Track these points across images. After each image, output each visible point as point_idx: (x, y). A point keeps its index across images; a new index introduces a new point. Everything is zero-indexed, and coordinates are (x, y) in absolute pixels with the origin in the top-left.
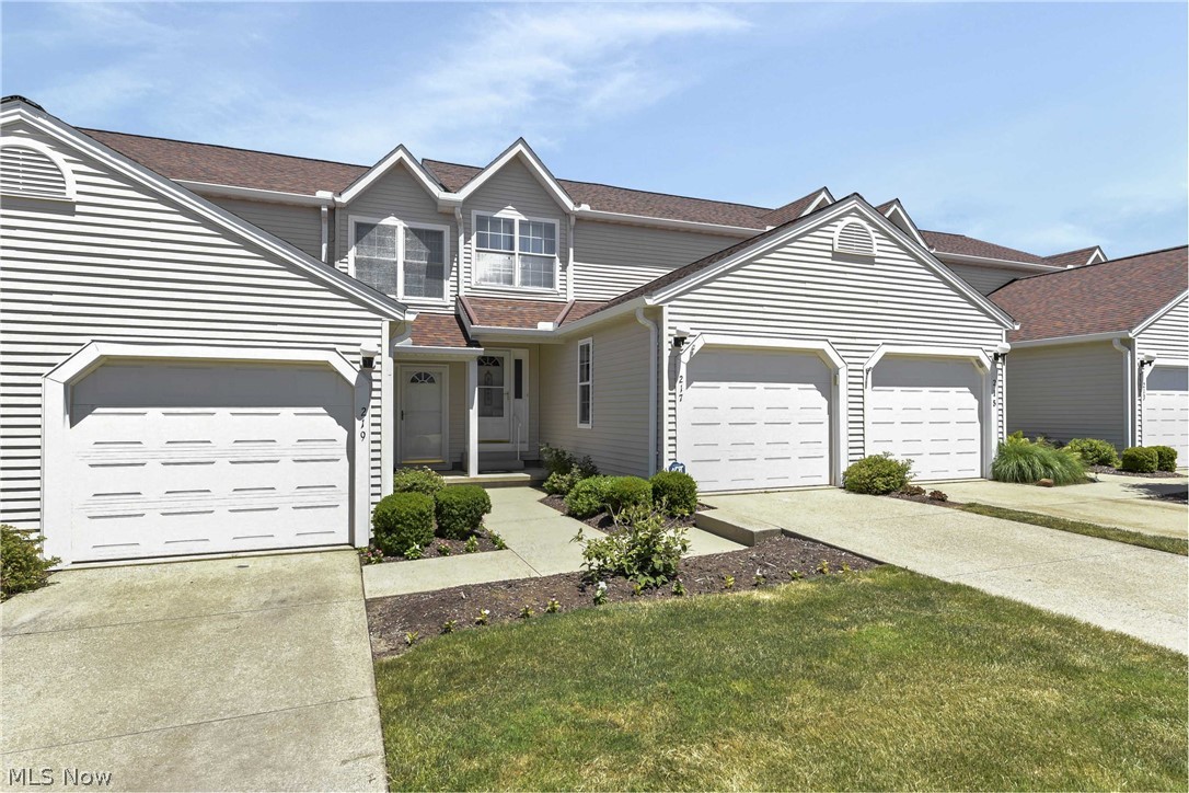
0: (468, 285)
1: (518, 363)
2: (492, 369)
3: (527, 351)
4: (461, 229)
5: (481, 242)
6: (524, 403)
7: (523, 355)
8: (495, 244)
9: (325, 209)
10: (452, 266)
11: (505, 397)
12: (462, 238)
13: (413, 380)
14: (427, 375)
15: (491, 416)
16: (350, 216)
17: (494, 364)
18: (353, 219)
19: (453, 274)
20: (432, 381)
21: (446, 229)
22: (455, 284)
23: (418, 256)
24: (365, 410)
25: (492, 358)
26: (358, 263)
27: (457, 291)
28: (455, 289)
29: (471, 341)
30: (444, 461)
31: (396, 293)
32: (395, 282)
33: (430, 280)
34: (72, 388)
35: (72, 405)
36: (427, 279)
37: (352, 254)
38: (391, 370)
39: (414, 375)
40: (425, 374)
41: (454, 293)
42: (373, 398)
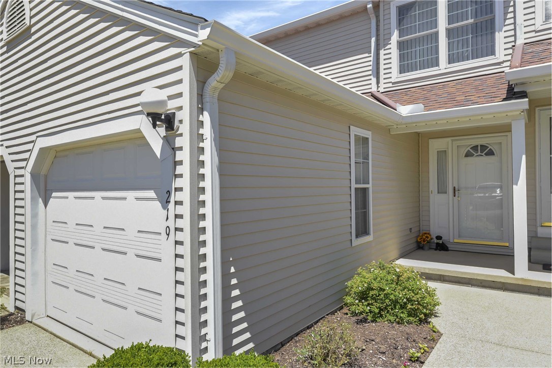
9: (370, 6)
10: (506, 13)
13: (468, 155)
16: (392, 3)
18: (394, 5)
19: (508, 22)
22: (512, 33)
23: (463, 17)
24: (169, 192)
26: (401, 45)
27: (515, 41)
28: (512, 39)
29: (513, 93)
30: (507, 244)
31: (437, 65)
32: (437, 52)
33: (479, 38)
34: (46, 176)
35: (46, 190)
36: (475, 39)
37: (395, 37)
38: (207, 131)
39: (469, 148)
40: (481, 146)
41: (510, 45)
42: (176, 176)
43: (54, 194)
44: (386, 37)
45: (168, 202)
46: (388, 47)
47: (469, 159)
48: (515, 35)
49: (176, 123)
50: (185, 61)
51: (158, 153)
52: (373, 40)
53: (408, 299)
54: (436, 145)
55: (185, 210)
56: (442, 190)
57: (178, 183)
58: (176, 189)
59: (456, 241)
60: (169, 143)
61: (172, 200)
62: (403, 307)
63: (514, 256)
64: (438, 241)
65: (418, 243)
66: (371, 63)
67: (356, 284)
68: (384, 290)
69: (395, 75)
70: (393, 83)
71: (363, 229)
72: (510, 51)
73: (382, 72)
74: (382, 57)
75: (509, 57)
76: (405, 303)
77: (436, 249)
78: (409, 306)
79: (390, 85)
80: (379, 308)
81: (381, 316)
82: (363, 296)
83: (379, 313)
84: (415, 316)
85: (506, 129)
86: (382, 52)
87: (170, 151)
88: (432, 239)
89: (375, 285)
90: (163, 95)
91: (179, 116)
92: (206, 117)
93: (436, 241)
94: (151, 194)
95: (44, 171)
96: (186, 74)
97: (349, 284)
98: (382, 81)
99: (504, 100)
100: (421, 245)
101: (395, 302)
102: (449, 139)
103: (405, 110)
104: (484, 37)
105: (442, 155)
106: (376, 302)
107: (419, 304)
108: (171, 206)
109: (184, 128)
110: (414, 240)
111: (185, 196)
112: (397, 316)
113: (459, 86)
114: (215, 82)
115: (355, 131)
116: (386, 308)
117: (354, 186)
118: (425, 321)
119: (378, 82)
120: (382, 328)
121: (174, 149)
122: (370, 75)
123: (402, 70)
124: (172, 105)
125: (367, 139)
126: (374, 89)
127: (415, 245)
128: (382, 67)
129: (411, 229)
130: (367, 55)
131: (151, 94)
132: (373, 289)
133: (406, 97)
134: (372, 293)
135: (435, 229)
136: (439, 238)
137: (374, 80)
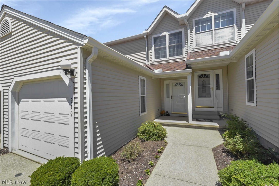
0: (192, 48)
1: (217, 76)
2: (206, 79)
3: (222, 70)
4: (188, 27)
5: (197, 30)
6: (221, 92)
7: (220, 72)
8: (203, 29)
9: (145, 36)
10: (185, 43)
11: (211, 90)
12: (189, 31)
13: (175, 86)
14: (180, 83)
15: (205, 97)
16: (152, 36)
17: (206, 77)
18: (153, 37)
19: (186, 45)
20: (182, 85)
21: (183, 30)
22: (187, 49)
23: (173, 43)
24: (72, 99)
25: (205, 75)
26: (155, 50)
27: (188, 51)
28: (187, 51)
29: (188, 67)
30: (187, 113)
31: (166, 57)
32: (166, 53)
33: (178, 50)
34: (18, 93)
35: (18, 98)
36: (177, 50)
37: (153, 47)
38: (87, 76)
39: (176, 84)
40: (179, 83)
41: (187, 52)
42: (75, 93)
43: (22, 100)
44: (151, 47)
45: (72, 102)
46: (151, 50)
47: (176, 87)
48: (188, 50)
49: (75, 73)
50: (79, 50)
51: (68, 84)
52: (146, 48)
53: (157, 133)
54: (166, 82)
55: (78, 105)
56: (168, 97)
57: (76, 95)
58: (75, 98)
59: (172, 113)
60: (72, 81)
61: (73, 102)
62: (156, 135)
63: (188, 117)
64: (167, 113)
65: (161, 114)
66: (146, 55)
67: (141, 129)
68: (150, 130)
69: (153, 59)
70: (153, 62)
71: (143, 110)
72: (187, 54)
73: (149, 58)
74: (149, 53)
75: (186, 56)
76: (157, 134)
77: (166, 116)
78: (158, 135)
79: (152, 63)
80: (149, 136)
81: (149, 139)
82: (143, 133)
83: (149, 138)
84: (160, 138)
85: (186, 78)
86: (149, 52)
87: (72, 84)
88: (165, 112)
89: (147, 129)
90: (69, 62)
91: (76, 70)
92: (87, 71)
93: (166, 113)
94: (65, 100)
95: (17, 91)
96: (79, 55)
97: (139, 129)
98: (149, 61)
99: (185, 69)
100: (162, 115)
101: (154, 134)
102: (170, 81)
103: (156, 71)
104: (180, 49)
105: (168, 85)
106: (148, 134)
107: (161, 134)
108: (73, 104)
109: (78, 75)
110: (160, 113)
111: (78, 100)
112: (154, 138)
113: (172, 64)
114: (90, 59)
115: (141, 77)
116: (151, 136)
117: (140, 96)
118: (163, 139)
119: (148, 62)
120: (150, 143)
121: (74, 83)
122: (146, 59)
123: (156, 58)
124: (73, 66)
125: (145, 80)
126: (147, 64)
127: (160, 115)
128: (149, 57)
129: (159, 109)
130: (144, 52)
131: (64, 62)
132: (146, 130)
133: (157, 67)
134: (146, 131)
135: (166, 109)
136: (167, 112)
137: (147, 61)
